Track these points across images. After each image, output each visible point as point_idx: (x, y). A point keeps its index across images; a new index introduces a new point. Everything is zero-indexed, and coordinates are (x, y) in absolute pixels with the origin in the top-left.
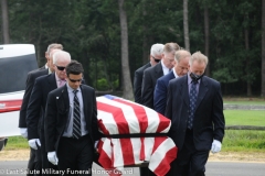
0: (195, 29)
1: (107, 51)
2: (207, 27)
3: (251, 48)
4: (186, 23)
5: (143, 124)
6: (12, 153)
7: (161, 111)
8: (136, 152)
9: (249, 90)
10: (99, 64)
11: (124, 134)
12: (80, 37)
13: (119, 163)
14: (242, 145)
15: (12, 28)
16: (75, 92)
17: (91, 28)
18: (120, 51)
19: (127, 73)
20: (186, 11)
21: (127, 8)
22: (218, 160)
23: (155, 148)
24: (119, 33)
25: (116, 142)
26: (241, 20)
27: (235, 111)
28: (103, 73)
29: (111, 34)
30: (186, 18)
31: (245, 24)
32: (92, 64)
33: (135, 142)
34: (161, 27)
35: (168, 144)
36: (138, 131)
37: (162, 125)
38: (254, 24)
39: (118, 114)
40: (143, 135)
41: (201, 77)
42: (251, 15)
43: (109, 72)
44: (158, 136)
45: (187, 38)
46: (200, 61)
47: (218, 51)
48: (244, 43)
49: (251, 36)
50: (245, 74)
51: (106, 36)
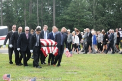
0: (40, 23)
7: (56, 41)
11: (48, 46)
17: (19, 23)
25: (46, 47)
33: (50, 47)
37: (56, 44)
40: (51, 46)
44: (54, 46)
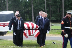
0: (48, 8)
1: (29, 13)
2: (50, 8)
3: (59, 12)
4: (46, 7)
5: (33, 27)
6: (9, 34)
8: (31, 33)
9: (59, 21)
10: (27, 16)
11: (29, 29)
12: (23, 10)
13: (28, 35)
14: (57, 33)
15: (9, 8)
16: (19, 20)
17: (25, 8)
18: (32, 13)
19: (33, 18)
20: (46, 4)
21: (33, 4)
22: (52, 36)
23: (35, 32)
24: (32, 9)
26: (57, 6)
27: (56, 26)
28: (28, 17)
29: (30, 9)
30: (46, 6)
31: (58, 7)
32: (25, 16)
33: (31, 31)
34: (40, 8)
35: (38, 31)
36: (32, 28)
38: (60, 7)
39: (28, 25)
41: (46, 18)
42: (60, 5)
43: (29, 17)
45: (46, 10)
46: (46, 15)
47: (53, 13)
48: (58, 11)
49: (59, 10)
50: (58, 18)
51: (29, 9)
